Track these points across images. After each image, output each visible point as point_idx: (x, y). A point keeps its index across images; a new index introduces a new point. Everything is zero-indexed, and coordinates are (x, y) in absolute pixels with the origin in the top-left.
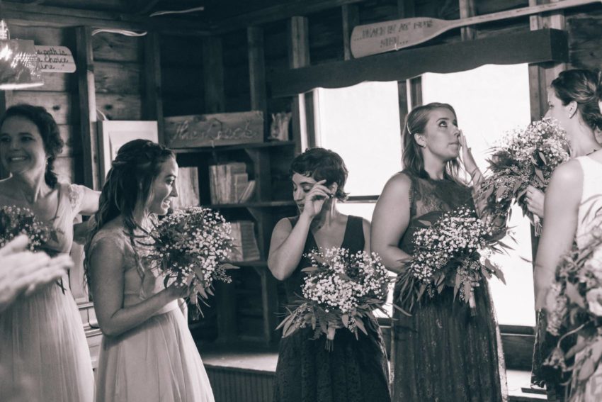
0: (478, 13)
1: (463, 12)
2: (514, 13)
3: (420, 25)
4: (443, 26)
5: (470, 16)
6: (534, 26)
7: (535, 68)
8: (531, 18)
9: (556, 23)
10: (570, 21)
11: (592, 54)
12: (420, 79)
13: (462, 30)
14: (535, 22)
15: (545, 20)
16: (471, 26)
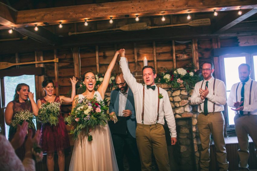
0: (21, 62)
1: (17, 62)
2: (31, 63)
3: (4, 64)
4: (11, 65)
5: (19, 63)
6: (37, 66)
7: (37, 76)
8: (36, 64)
9: (42, 66)
10: (45, 65)
11: (51, 73)
12: (3, 78)
13: (17, 66)
14: (37, 65)
15: (39, 65)
16: (19, 65)
